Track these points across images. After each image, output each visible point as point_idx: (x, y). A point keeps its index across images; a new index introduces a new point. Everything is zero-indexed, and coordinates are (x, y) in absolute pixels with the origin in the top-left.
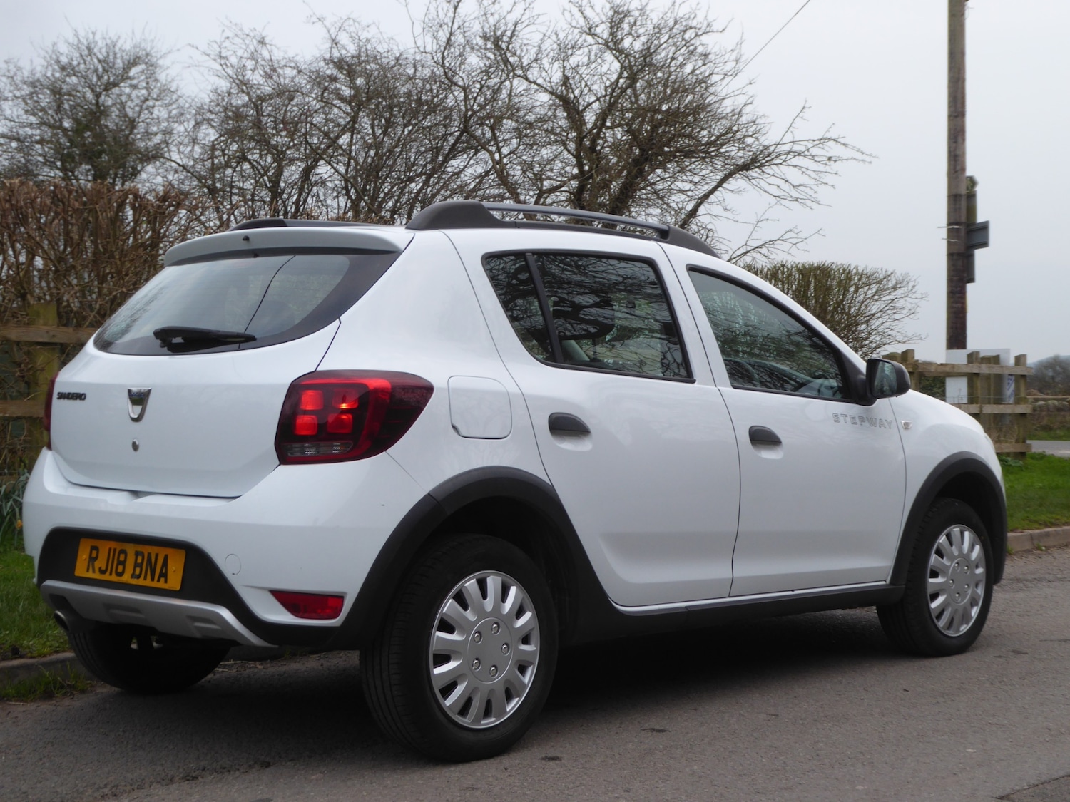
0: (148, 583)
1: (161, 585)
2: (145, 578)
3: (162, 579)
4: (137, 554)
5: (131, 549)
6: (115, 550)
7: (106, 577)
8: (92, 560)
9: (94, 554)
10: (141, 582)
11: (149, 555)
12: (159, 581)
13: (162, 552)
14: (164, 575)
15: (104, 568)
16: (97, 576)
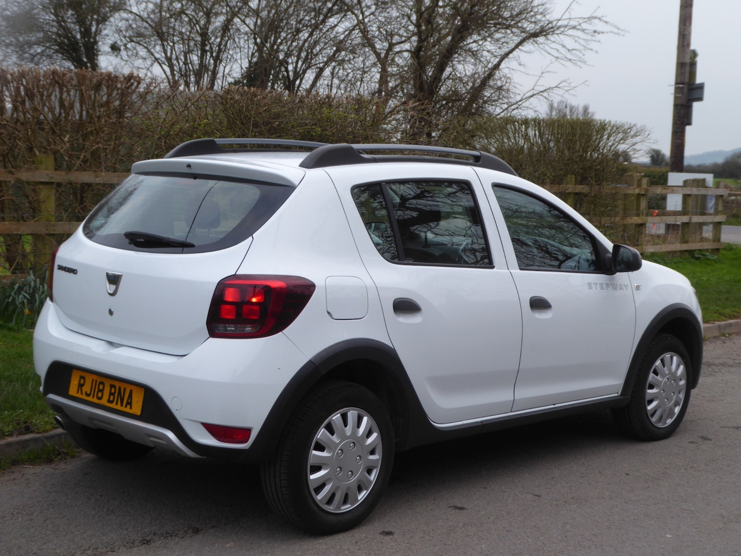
0: (119, 407)
1: (128, 410)
2: (117, 404)
3: (128, 406)
4: (112, 386)
5: (108, 383)
6: (96, 381)
7: (90, 399)
8: (81, 386)
9: (82, 381)
10: (113, 406)
11: (120, 388)
12: (126, 407)
13: (129, 388)
14: (129, 403)
15: (89, 392)
16: (84, 397)
